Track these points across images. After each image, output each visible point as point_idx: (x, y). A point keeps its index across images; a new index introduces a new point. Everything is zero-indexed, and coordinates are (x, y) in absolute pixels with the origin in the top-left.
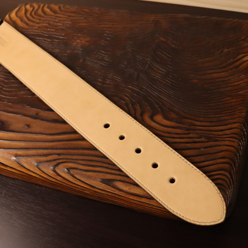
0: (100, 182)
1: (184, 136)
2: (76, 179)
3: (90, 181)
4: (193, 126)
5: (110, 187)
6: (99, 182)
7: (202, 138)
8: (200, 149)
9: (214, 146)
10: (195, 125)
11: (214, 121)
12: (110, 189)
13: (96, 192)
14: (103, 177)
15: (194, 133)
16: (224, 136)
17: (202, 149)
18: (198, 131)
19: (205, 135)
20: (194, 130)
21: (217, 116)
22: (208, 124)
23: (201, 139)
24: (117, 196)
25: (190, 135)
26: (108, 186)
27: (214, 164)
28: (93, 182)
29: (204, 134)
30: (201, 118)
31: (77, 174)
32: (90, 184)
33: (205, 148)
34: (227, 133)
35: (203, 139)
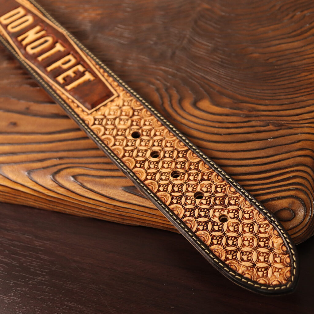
0: (122, 191)
1: (242, 125)
2: (87, 190)
3: (107, 191)
4: (255, 111)
5: (136, 197)
6: (120, 192)
7: (268, 125)
8: (267, 139)
9: (287, 136)
10: (259, 111)
11: (286, 104)
12: (136, 199)
13: (116, 207)
14: (126, 184)
15: (258, 120)
16: (301, 122)
17: (269, 140)
18: (263, 118)
19: (274, 121)
20: (258, 116)
21: (289, 97)
22: (277, 108)
23: (268, 127)
24: (147, 210)
25: (251, 123)
26: (134, 196)
27: (289, 158)
28: (112, 192)
29: (272, 120)
30: (267, 101)
31: (88, 182)
32: (107, 195)
33: (274, 138)
34: (306, 118)
35: (271, 127)
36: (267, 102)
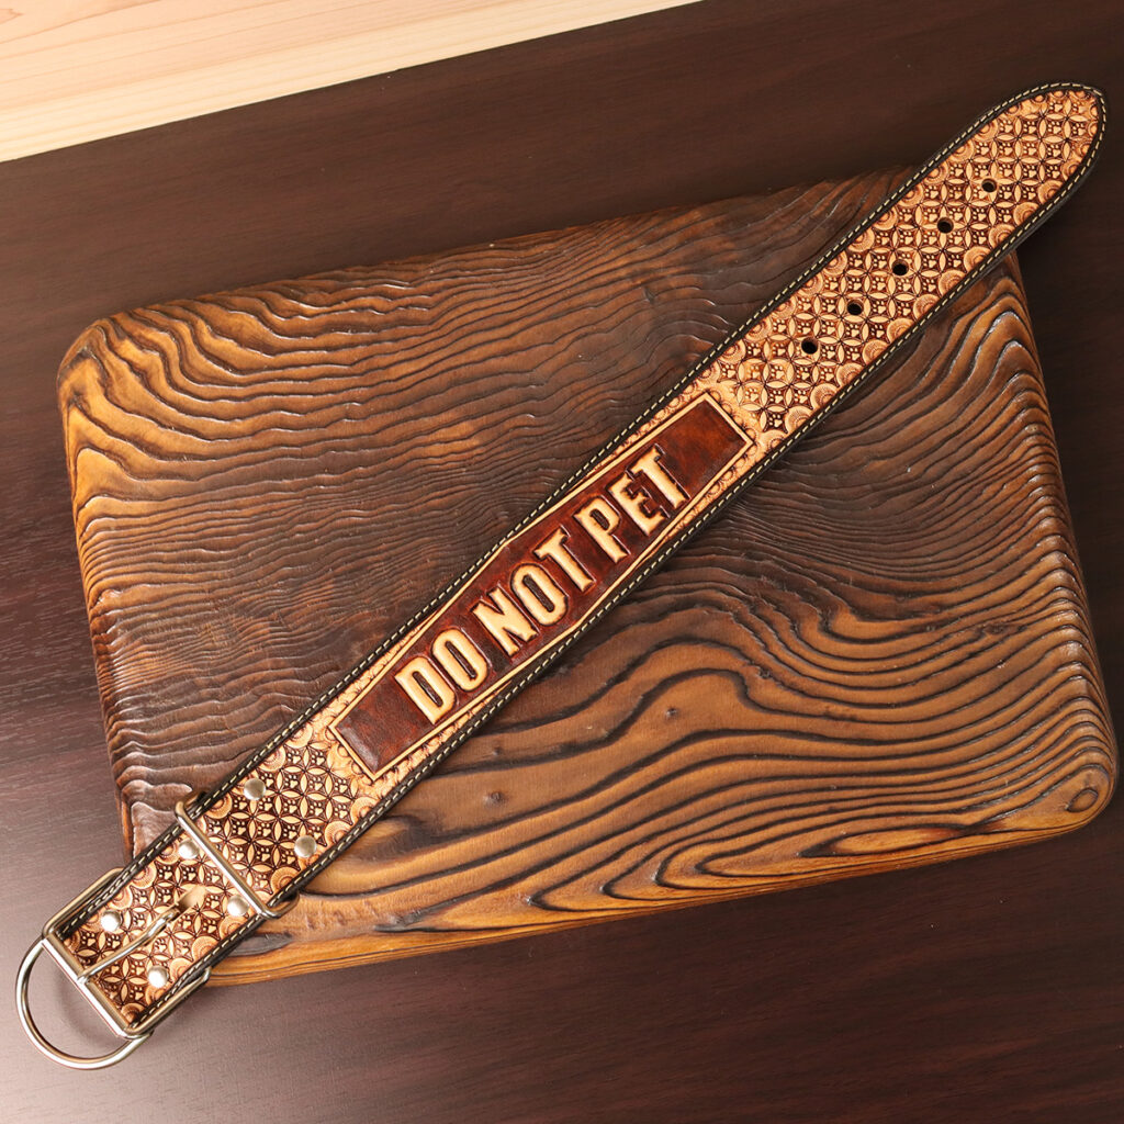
0: (800, 859)
1: (938, 648)
3: (772, 868)
6: (798, 861)
7: (983, 635)
8: (996, 666)
9: (1024, 647)
10: (952, 606)
11: (991, 575)
14: (802, 845)
15: (960, 630)
16: (1035, 608)
17: (1000, 667)
18: (966, 621)
19: (988, 622)
20: (955, 619)
21: (989, 555)
22: (979, 588)
23: (984, 639)
25: (951, 639)
26: (825, 859)
27: (1047, 695)
29: (984, 622)
31: (730, 866)
33: (1005, 660)
34: (1038, 596)
35: (988, 638)
36: (956, 580)
